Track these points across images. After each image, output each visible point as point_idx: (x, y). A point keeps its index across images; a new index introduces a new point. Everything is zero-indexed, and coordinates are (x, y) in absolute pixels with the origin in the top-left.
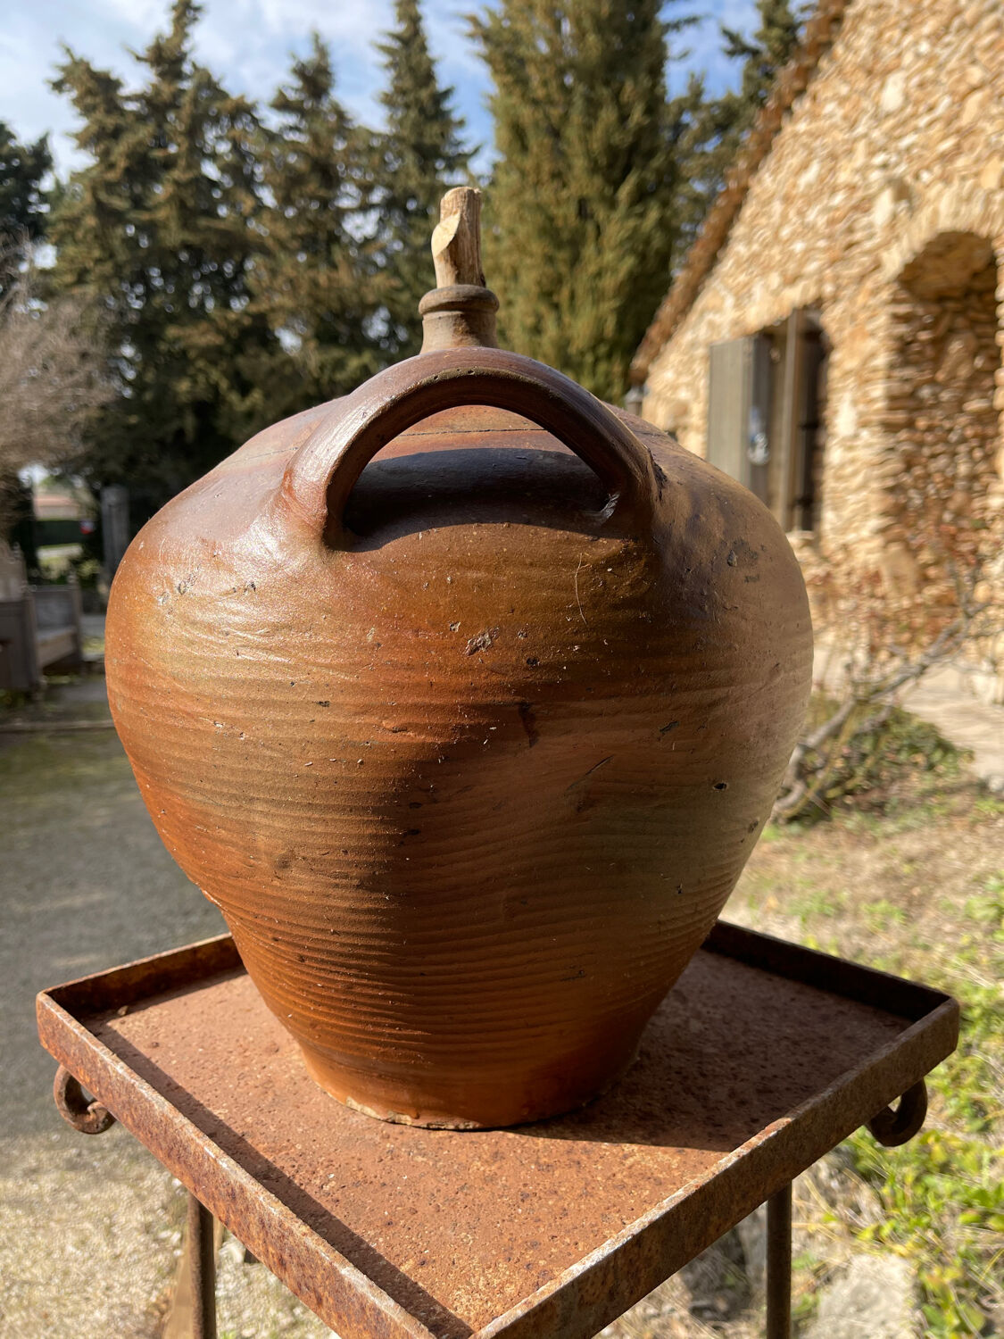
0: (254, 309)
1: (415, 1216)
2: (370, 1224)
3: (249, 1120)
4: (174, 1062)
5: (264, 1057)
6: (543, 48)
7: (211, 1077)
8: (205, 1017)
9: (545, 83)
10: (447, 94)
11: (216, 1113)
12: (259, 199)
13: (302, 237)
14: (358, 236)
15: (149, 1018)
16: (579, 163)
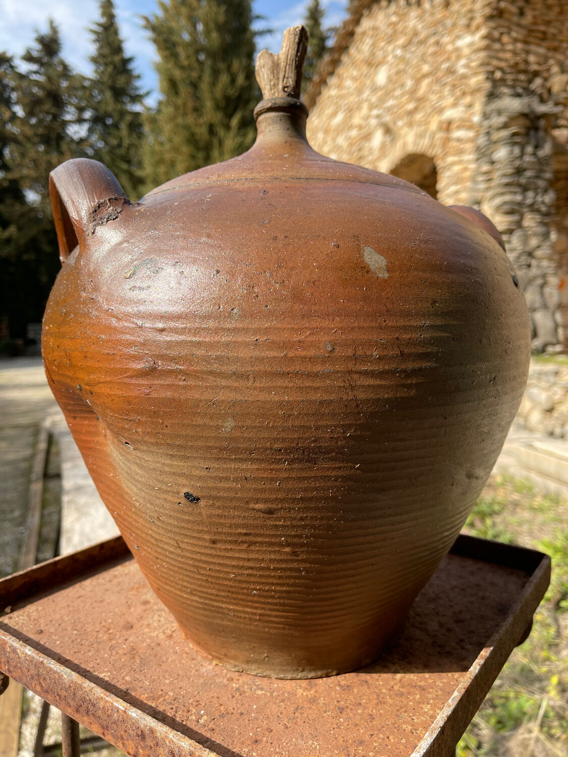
0: (10, 176)
1: (272, 733)
2: (243, 743)
3: (128, 678)
4: (58, 643)
5: (124, 632)
6: (186, 37)
7: (90, 651)
8: (71, 609)
9: (188, 57)
10: (130, 60)
11: (101, 676)
12: (14, 113)
13: (41, 136)
14: (76, 137)
15: (29, 613)
16: (209, 104)
